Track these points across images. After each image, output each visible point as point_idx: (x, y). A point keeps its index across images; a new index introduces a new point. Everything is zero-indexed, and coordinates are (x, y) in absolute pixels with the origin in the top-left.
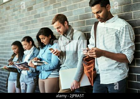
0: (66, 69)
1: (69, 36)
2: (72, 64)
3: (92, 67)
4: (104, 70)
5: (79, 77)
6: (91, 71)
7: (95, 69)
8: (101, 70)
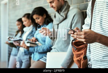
0: (56, 52)
1: (63, 13)
2: (63, 47)
3: (82, 54)
4: (98, 61)
5: (68, 63)
6: (81, 60)
7: (85, 58)
8: (93, 60)
